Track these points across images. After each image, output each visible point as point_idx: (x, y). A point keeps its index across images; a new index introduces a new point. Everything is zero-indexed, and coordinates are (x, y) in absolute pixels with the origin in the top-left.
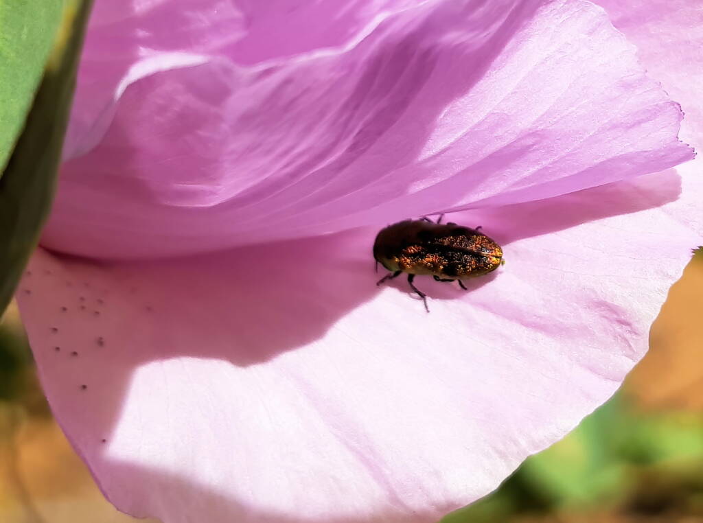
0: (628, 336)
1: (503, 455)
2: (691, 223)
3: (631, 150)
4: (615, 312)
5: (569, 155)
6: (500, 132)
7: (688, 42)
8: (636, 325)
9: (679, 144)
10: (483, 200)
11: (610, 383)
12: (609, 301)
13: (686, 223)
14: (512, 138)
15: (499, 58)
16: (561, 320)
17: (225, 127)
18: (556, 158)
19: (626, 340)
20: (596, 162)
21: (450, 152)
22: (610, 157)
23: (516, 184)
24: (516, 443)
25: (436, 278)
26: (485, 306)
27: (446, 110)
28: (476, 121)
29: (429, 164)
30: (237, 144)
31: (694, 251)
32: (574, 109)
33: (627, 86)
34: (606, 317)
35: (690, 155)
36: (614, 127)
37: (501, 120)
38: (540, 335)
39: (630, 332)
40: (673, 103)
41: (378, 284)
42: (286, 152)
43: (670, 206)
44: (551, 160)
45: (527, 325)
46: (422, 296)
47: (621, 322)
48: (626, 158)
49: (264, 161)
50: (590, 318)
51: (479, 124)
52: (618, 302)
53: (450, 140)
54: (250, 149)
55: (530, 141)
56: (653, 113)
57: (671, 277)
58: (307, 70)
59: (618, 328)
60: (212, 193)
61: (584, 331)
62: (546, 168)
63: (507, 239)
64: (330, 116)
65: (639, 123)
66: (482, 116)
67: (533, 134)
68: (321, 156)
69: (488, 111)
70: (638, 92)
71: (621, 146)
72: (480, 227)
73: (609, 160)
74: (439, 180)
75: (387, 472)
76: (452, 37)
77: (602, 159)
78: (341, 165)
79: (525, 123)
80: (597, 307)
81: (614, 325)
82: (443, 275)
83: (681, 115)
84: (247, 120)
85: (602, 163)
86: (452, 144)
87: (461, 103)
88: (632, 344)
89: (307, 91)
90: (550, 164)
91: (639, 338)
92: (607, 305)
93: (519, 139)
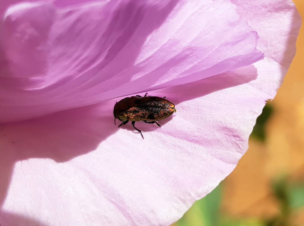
0: (238, 142)
1: (184, 201)
2: (263, 89)
3: (235, 55)
4: (232, 132)
5: (206, 58)
6: (174, 48)
7: (256, 7)
8: (242, 137)
9: (257, 52)
10: (167, 83)
11: (231, 165)
12: (229, 126)
13: (261, 89)
14: (180, 51)
15: (173, 12)
16: (206, 137)
17: (50, 43)
18: (200, 60)
19: (237, 144)
20: (219, 61)
21: (152, 59)
22: (225, 58)
23: (182, 74)
24: (190, 195)
25: (146, 122)
26: (169, 133)
27: (149, 38)
28: (163, 43)
29: (142, 65)
30: (55, 53)
31: (266, 101)
32: (208, 36)
33: (232, 24)
34: (227, 134)
35: (261, 57)
36: (227, 44)
37: (174, 43)
38: (197, 145)
39: (239, 140)
40: (253, 32)
41: (119, 127)
42: (77, 58)
43: (253, 82)
44: (197, 62)
45: (191, 141)
46: (140, 131)
47: (235, 136)
48: (233, 59)
49: (67, 63)
50: (219, 135)
51: (165, 45)
52: (233, 126)
53: (151, 53)
54: (61, 56)
55: (188, 52)
56: (244, 37)
57: (256, 113)
58: (87, 14)
59: (233, 139)
60: (43, 81)
61: (218, 141)
62: (196, 65)
63: (178, 102)
64: (97, 40)
65: (238, 42)
66: (166, 41)
67: (190, 49)
68: (93, 61)
69: (169, 38)
70: (237, 27)
72: (165, 97)
73: (225, 60)
74: (147, 73)
75: (130, 212)
77: (222, 60)
78: (101, 67)
79: (185, 44)
80: (223, 130)
81: (231, 138)
82: (148, 120)
83: (257, 37)
84: (60, 40)
85: (222, 62)
86: (153, 55)
88: (240, 146)
89: (87, 26)
90: (198, 63)
91: (244, 143)
92: (227, 129)
93: (183, 51)
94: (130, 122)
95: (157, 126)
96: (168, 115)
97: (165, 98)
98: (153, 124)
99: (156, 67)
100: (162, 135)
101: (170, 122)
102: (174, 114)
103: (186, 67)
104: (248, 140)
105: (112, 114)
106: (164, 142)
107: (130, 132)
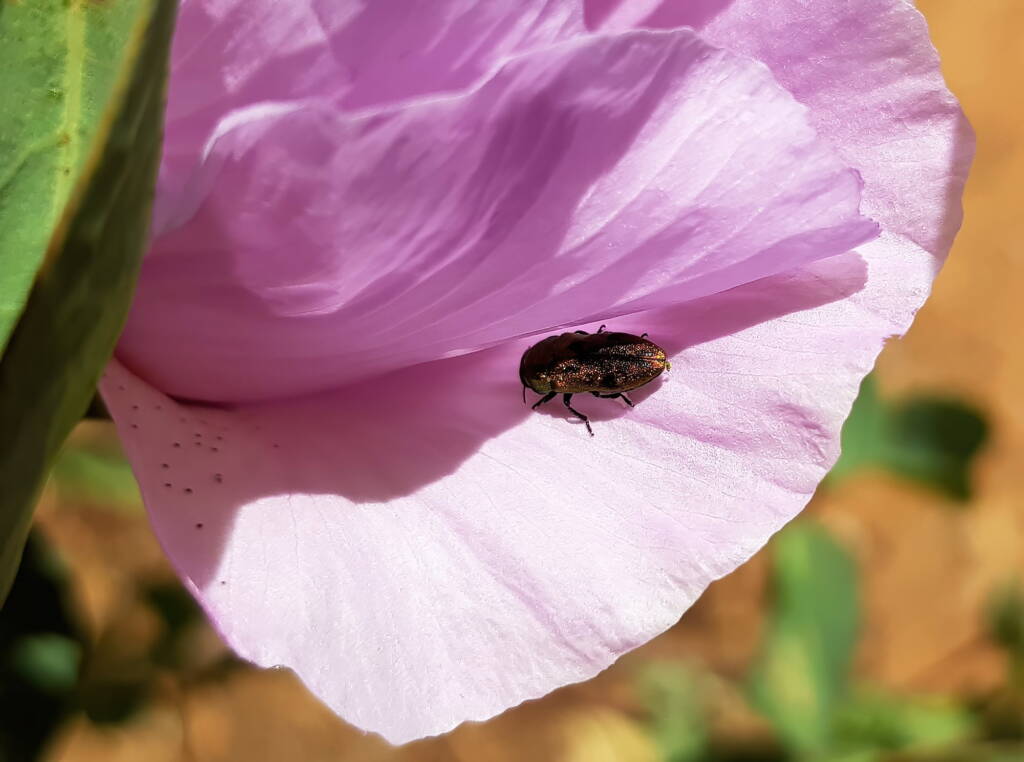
0: (817, 440)
1: (682, 584)
2: (881, 311)
3: (808, 227)
4: (802, 416)
5: (738, 236)
6: (657, 212)
7: (864, 110)
8: (824, 426)
9: (862, 219)
10: (643, 298)
11: (800, 497)
12: (793, 401)
13: (876, 312)
14: (669, 219)
15: (649, 125)
16: (741, 429)
17: (334, 197)
18: (722, 241)
19: (815, 446)
20: (769, 244)
21: (602, 239)
22: (784, 237)
23: (680, 275)
24: (697, 569)
25: (596, 394)
26: (655, 422)
27: (592, 189)
28: (629, 199)
29: (580, 254)
30: (351, 221)
31: (886, 340)
32: (739, 182)
33: (799, 153)
34: (789, 422)
35: (872, 231)
36: (787, 200)
37: (656, 198)
38: (719, 450)
39: (819, 436)
40: (851, 171)
41: (533, 408)
42: (409, 237)
43: (857, 295)
44: (717, 244)
45: (705, 439)
46: (583, 418)
47: (809, 426)
48: (804, 238)
49: (388, 244)
50: (772, 424)
51: (633, 203)
52: (805, 402)
53: (599, 224)
54: (369, 228)
55: (691, 222)
56: (829, 182)
57: (861, 370)
58: (421, 126)
59: (806, 433)
60: (333, 293)
61: (768, 439)
62: (711, 255)
63: (674, 347)
64: (457, 190)
65: (814, 195)
66: (634, 195)
67: (696, 212)
68: (452, 243)
69: (642, 187)
70: (812, 158)
71: (797, 223)
72: (645, 334)
73: (782, 242)
74: (592, 273)
75: (552, 611)
76: (593, 96)
77: (776, 241)
78: (477, 257)
79: (684, 200)
80: (782, 411)
81: (800, 430)
82: (602, 389)
83: (861, 184)
84: (360, 188)
85: (776, 246)
86: (603, 228)
87: (611, 179)
88: (822, 449)
89: (426, 154)
90: (718, 249)
91: (829, 441)
92: (792, 409)
93: (681, 219)
94: (559, 397)
95: (625, 404)
96: (649, 379)
97: (645, 337)
98: (616, 400)
99: (613, 258)
100: (638, 426)
101: (655, 395)
102: (664, 375)
103: (689, 258)
104: (839, 435)
105: (516, 378)
106: (641, 442)
107: (561, 421)
